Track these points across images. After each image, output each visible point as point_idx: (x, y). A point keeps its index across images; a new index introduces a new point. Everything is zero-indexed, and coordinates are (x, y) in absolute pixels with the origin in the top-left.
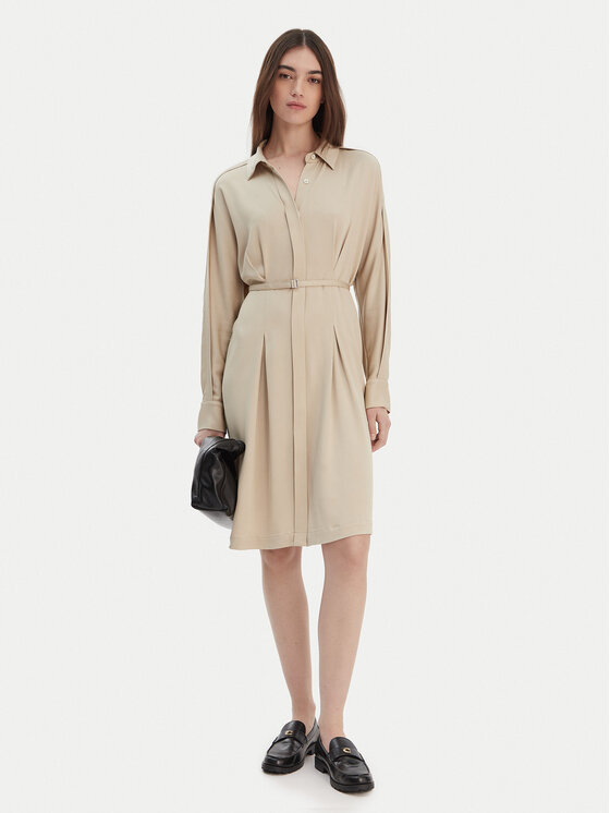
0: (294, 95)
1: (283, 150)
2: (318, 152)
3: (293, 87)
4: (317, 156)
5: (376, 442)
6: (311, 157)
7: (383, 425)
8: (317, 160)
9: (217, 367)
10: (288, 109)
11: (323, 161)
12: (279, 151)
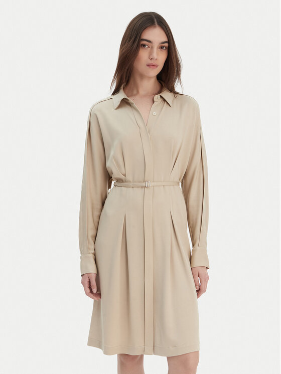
0: (151, 59)
1: (138, 92)
2: (162, 94)
3: (151, 53)
4: (161, 97)
5: (199, 291)
6: (157, 97)
7: (203, 280)
8: (161, 100)
9: (91, 233)
10: (147, 67)
11: (165, 100)
12: (135, 92)
